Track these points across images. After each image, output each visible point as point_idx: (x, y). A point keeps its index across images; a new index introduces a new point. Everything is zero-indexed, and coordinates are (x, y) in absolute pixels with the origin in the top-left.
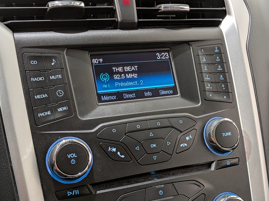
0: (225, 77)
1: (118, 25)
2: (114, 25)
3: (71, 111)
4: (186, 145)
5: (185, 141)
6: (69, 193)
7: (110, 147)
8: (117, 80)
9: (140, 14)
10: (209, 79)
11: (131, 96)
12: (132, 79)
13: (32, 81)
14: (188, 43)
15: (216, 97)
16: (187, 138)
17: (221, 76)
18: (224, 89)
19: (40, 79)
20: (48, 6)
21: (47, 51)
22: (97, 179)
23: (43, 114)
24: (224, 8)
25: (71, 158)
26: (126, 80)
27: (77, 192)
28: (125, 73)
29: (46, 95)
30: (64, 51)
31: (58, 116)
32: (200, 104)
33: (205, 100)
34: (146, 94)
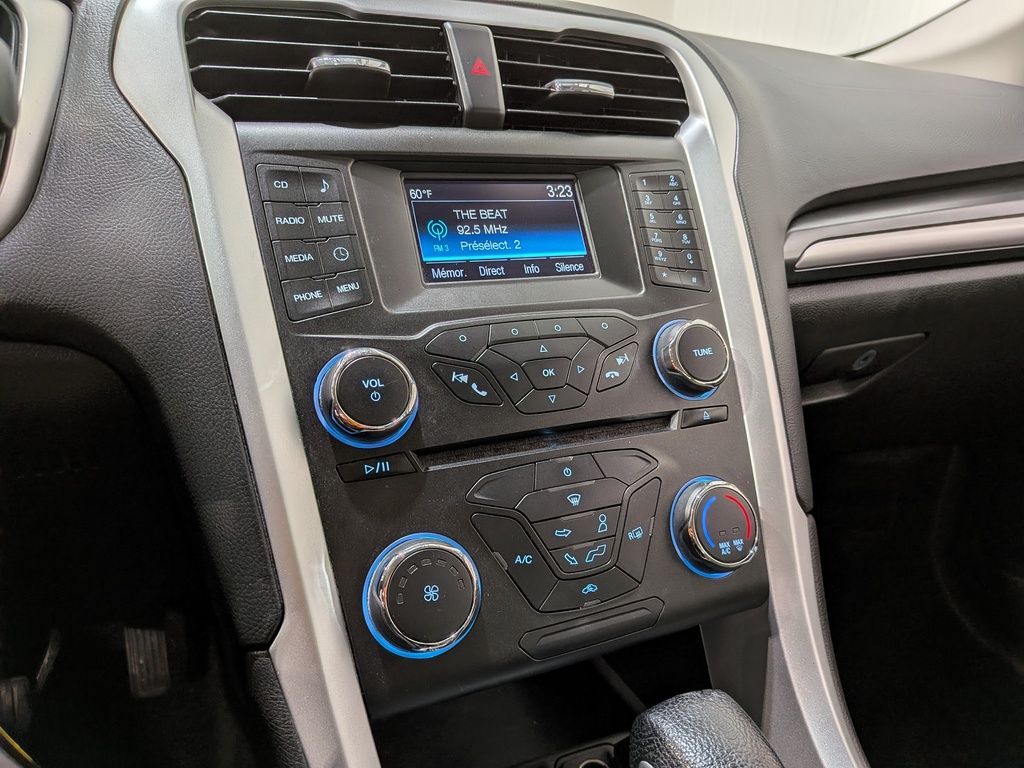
0: (692, 237)
1: (464, 119)
2: (452, 118)
3: (365, 294)
4: (617, 374)
5: (616, 367)
6: (368, 469)
7: (454, 373)
8: (465, 238)
10: (660, 241)
11: (495, 271)
12: (497, 237)
13: (278, 223)
14: (613, 164)
15: (676, 279)
16: (620, 361)
17: (685, 236)
18: (691, 262)
19: (296, 221)
20: (311, 68)
21: (309, 161)
22: (429, 440)
23: (304, 297)
24: (683, 100)
25: (371, 390)
26: (483, 238)
27: (386, 466)
28: (481, 222)
29: (310, 257)
30: (346, 165)
31: (337, 302)
32: (643, 291)
33: (654, 283)
34: (527, 269)
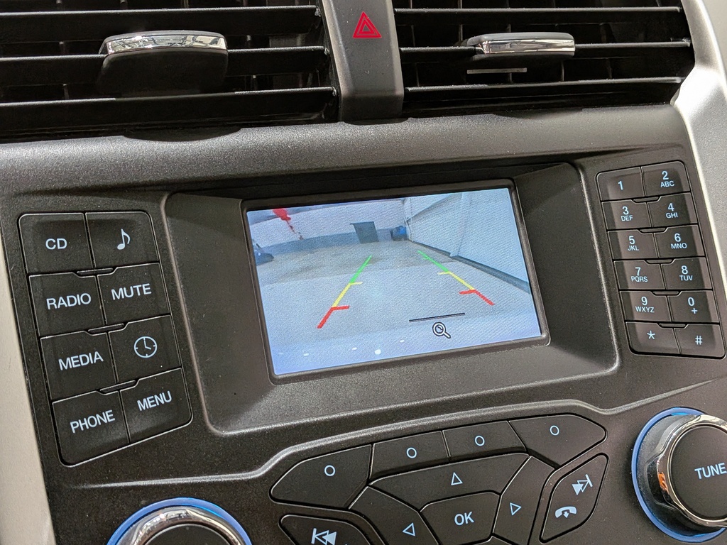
0: (696, 271)
1: (341, 107)
2: (327, 109)
3: (183, 406)
4: (573, 510)
5: (572, 499)
7: (315, 530)
9: (413, 68)
10: (645, 279)
13: (49, 308)
14: (571, 160)
15: (669, 343)
16: (578, 488)
17: (685, 269)
18: (694, 311)
19: (79, 300)
20: (105, 51)
21: (100, 202)
23: (87, 423)
24: (685, 42)
29: (98, 357)
30: (159, 203)
31: (136, 426)
32: (616, 365)
33: (634, 350)
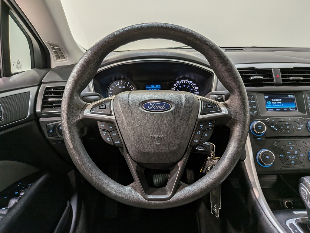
1: (275, 85)
2: (273, 85)
3: (258, 113)
4: (300, 128)
6: (258, 139)
7: (272, 126)
8: (273, 104)
9: (283, 81)
11: (278, 110)
12: (279, 104)
14: (302, 91)
16: (301, 126)
20: (251, 78)
21: (251, 93)
22: (267, 136)
25: (260, 127)
26: (277, 104)
27: (261, 139)
28: (276, 101)
30: (255, 93)
31: (253, 114)
32: (306, 114)
33: (309, 113)
34: (284, 109)
